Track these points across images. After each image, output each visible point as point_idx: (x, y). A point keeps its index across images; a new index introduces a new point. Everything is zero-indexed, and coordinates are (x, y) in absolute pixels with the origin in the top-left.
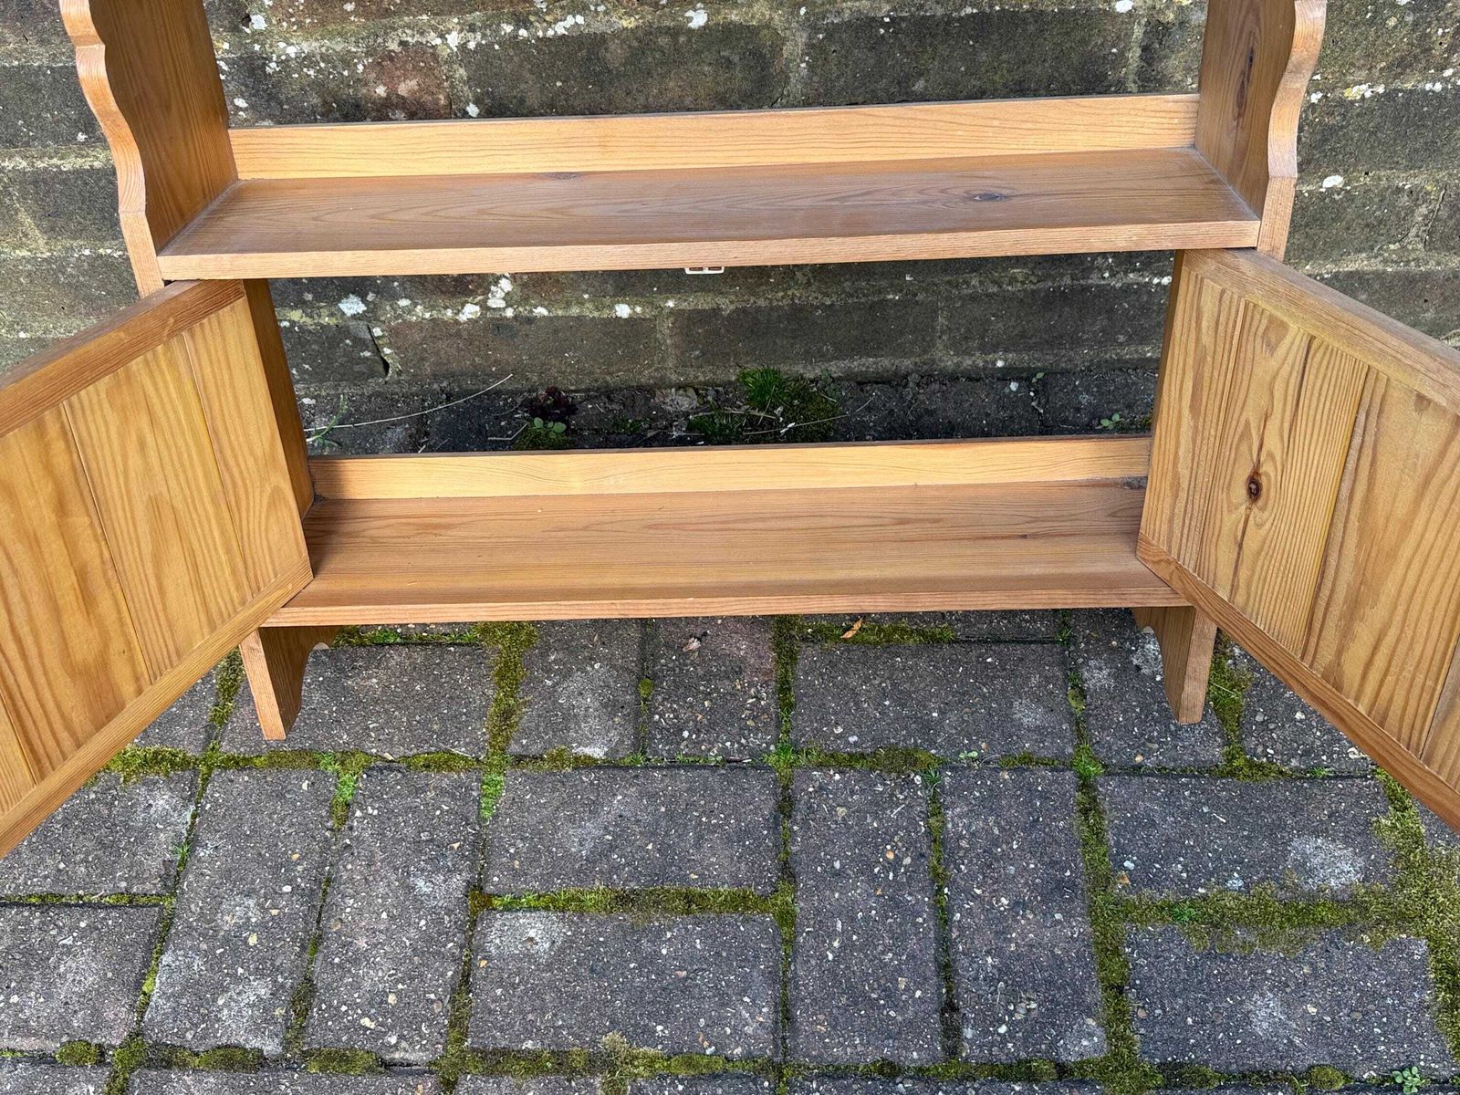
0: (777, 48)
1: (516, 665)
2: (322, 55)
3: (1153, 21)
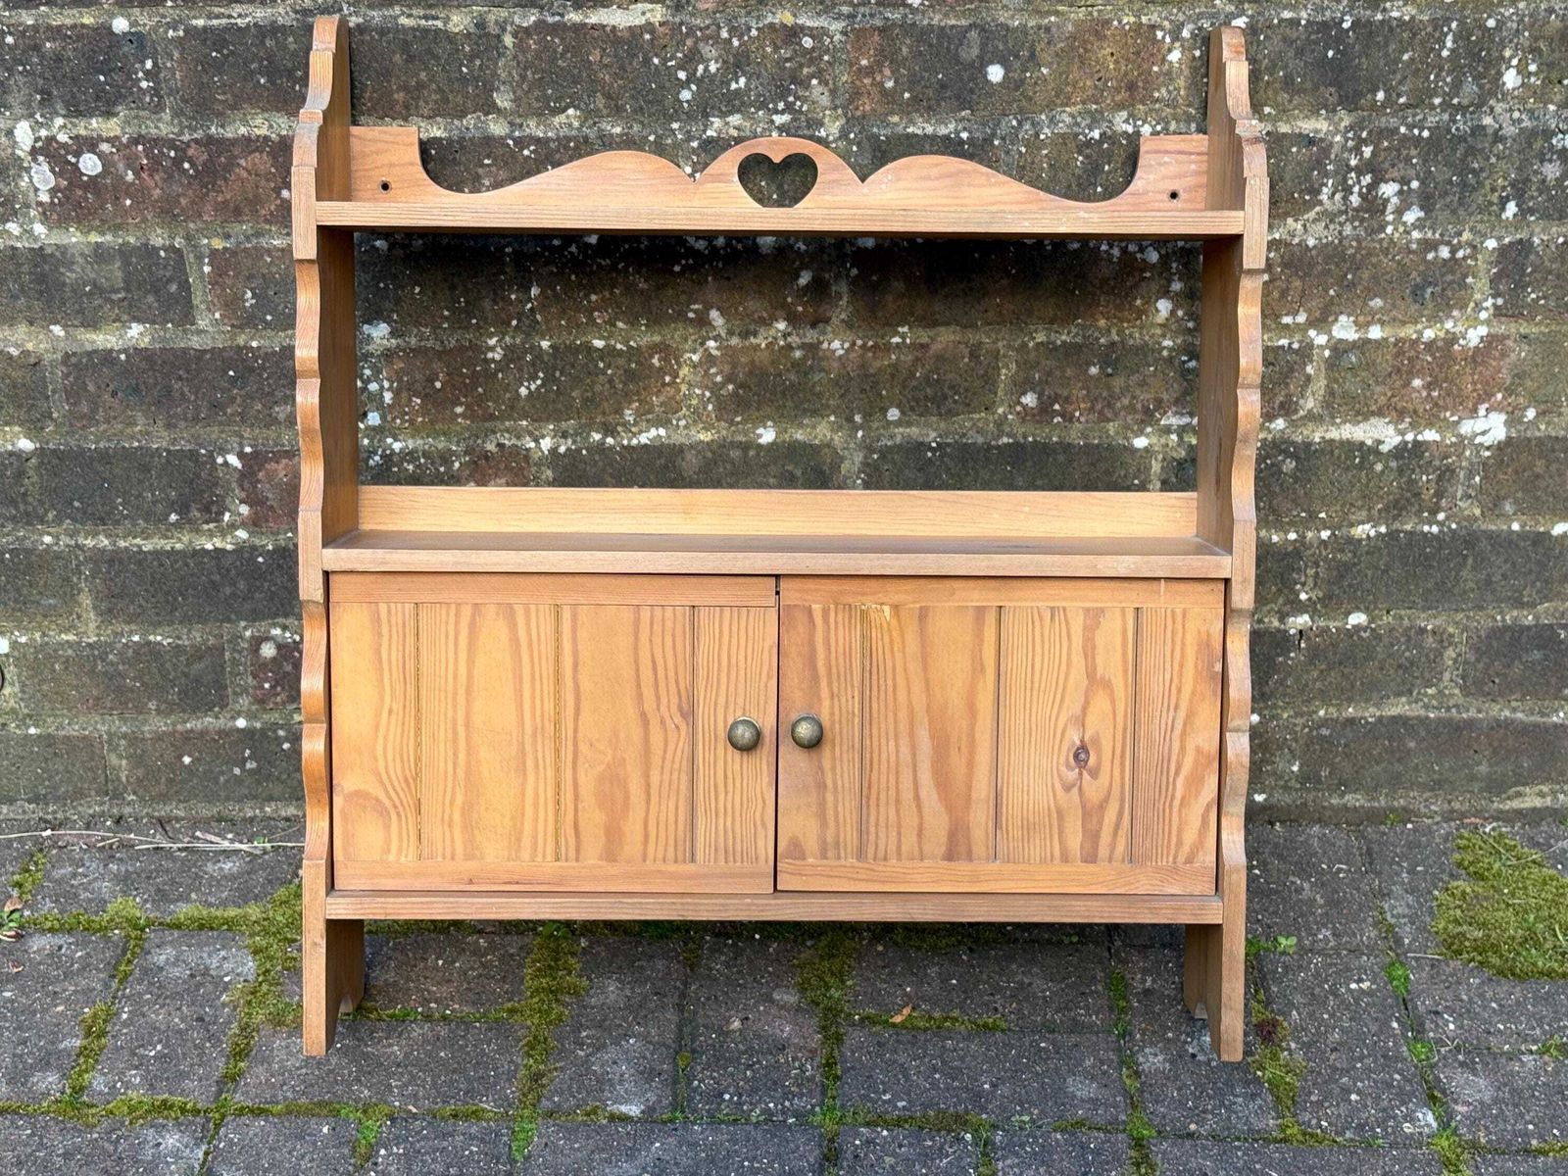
0: (835, 465)
1: (546, 1039)
2: (424, 452)
3: (1169, 458)
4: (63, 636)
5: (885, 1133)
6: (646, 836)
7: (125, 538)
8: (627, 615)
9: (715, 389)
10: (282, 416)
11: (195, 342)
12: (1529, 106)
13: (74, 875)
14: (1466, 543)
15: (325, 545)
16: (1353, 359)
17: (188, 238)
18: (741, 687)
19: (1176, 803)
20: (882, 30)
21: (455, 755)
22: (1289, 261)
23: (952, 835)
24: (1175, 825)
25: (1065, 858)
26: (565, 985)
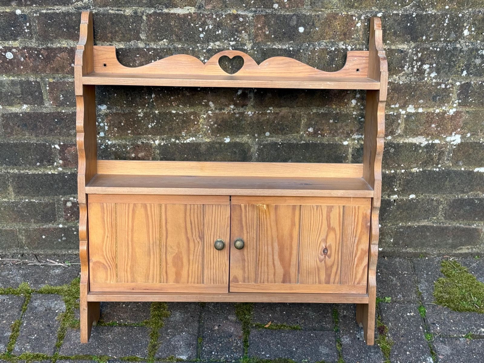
0: (249, 149)
1: (157, 333)
2: (118, 144)
3: (354, 148)
4: (4, 199)
6: (188, 276)
7: (23, 170)
8: (182, 208)
9: (211, 126)
10: (72, 134)
11: (45, 111)
12: (471, 41)
13: (9, 274)
14: (447, 174)
15: (86, 185)
16: (413, 118)
17: (41, 78)
18: (219, 230)
19: (355, 266)
20: (265, 16)
21: (128, 250)
22: (394, 89)
23: (284, 275)
24: (354, 273)
25: (320, 282)
26: (163, 314)
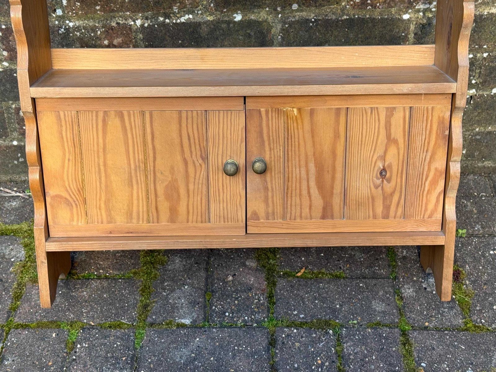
0: (269, 31)
1: (149, 287)
2: (84, 27)
3: (418, 24)
5: (295, 331)
6: (188, 212)
8: (175, 115)
15: (31, 86)
18: (229, 146)
19: (425, 192)
21: (100, 178)
23: (324, 209)
24: (424, 202)
25: (375, 217)
26: (157, 260)
